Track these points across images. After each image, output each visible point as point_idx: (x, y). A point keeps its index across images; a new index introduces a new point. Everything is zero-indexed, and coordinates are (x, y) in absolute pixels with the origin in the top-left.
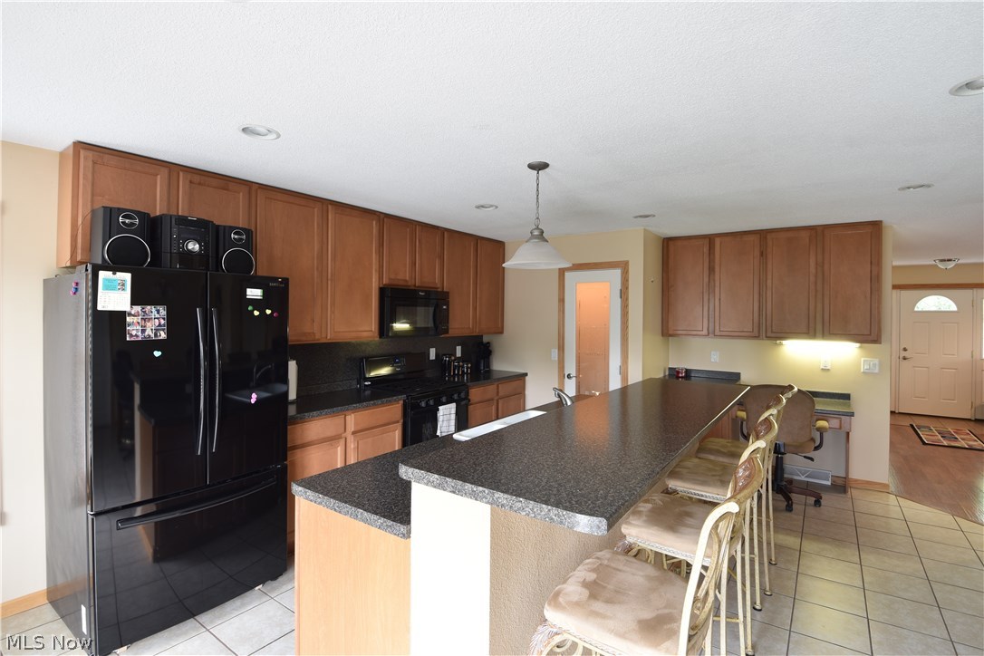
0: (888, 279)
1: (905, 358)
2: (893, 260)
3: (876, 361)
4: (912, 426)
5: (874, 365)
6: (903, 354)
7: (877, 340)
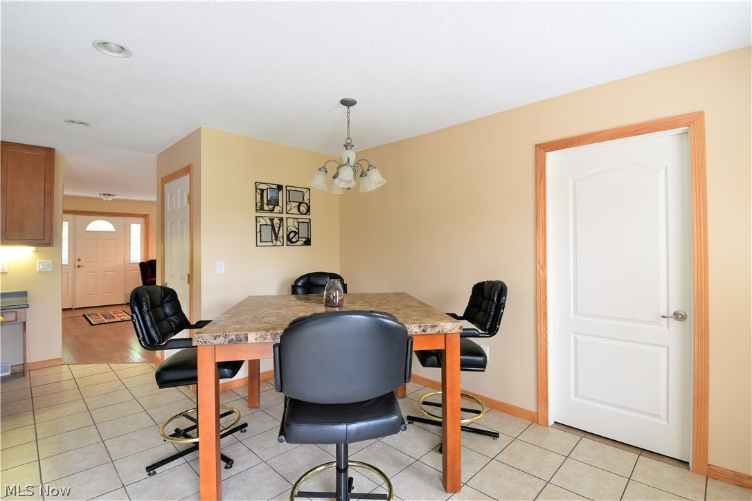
0: (59, 205)
1: (79, 267)
2: (65, 191)
3: (50, 262)
4: (84, 315)
5: (48, 265)
6: (78, 263)
7: (49, 244)
